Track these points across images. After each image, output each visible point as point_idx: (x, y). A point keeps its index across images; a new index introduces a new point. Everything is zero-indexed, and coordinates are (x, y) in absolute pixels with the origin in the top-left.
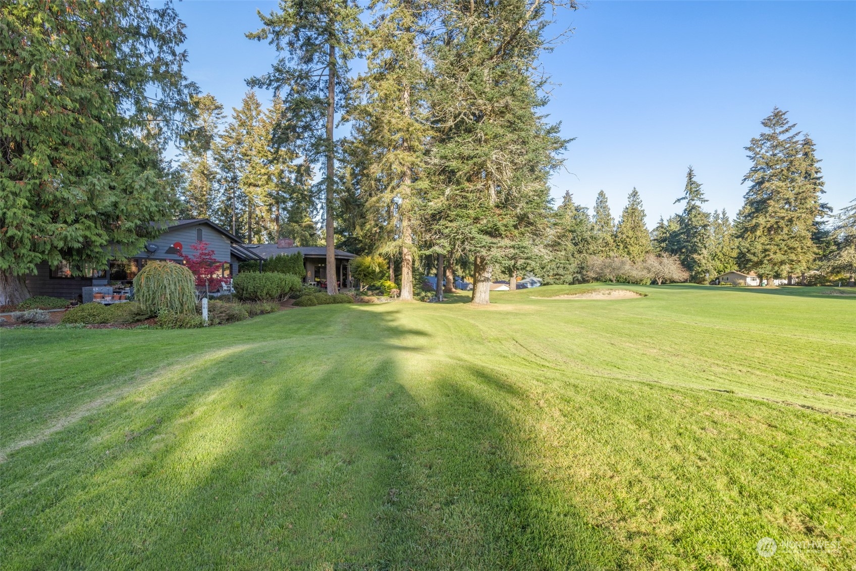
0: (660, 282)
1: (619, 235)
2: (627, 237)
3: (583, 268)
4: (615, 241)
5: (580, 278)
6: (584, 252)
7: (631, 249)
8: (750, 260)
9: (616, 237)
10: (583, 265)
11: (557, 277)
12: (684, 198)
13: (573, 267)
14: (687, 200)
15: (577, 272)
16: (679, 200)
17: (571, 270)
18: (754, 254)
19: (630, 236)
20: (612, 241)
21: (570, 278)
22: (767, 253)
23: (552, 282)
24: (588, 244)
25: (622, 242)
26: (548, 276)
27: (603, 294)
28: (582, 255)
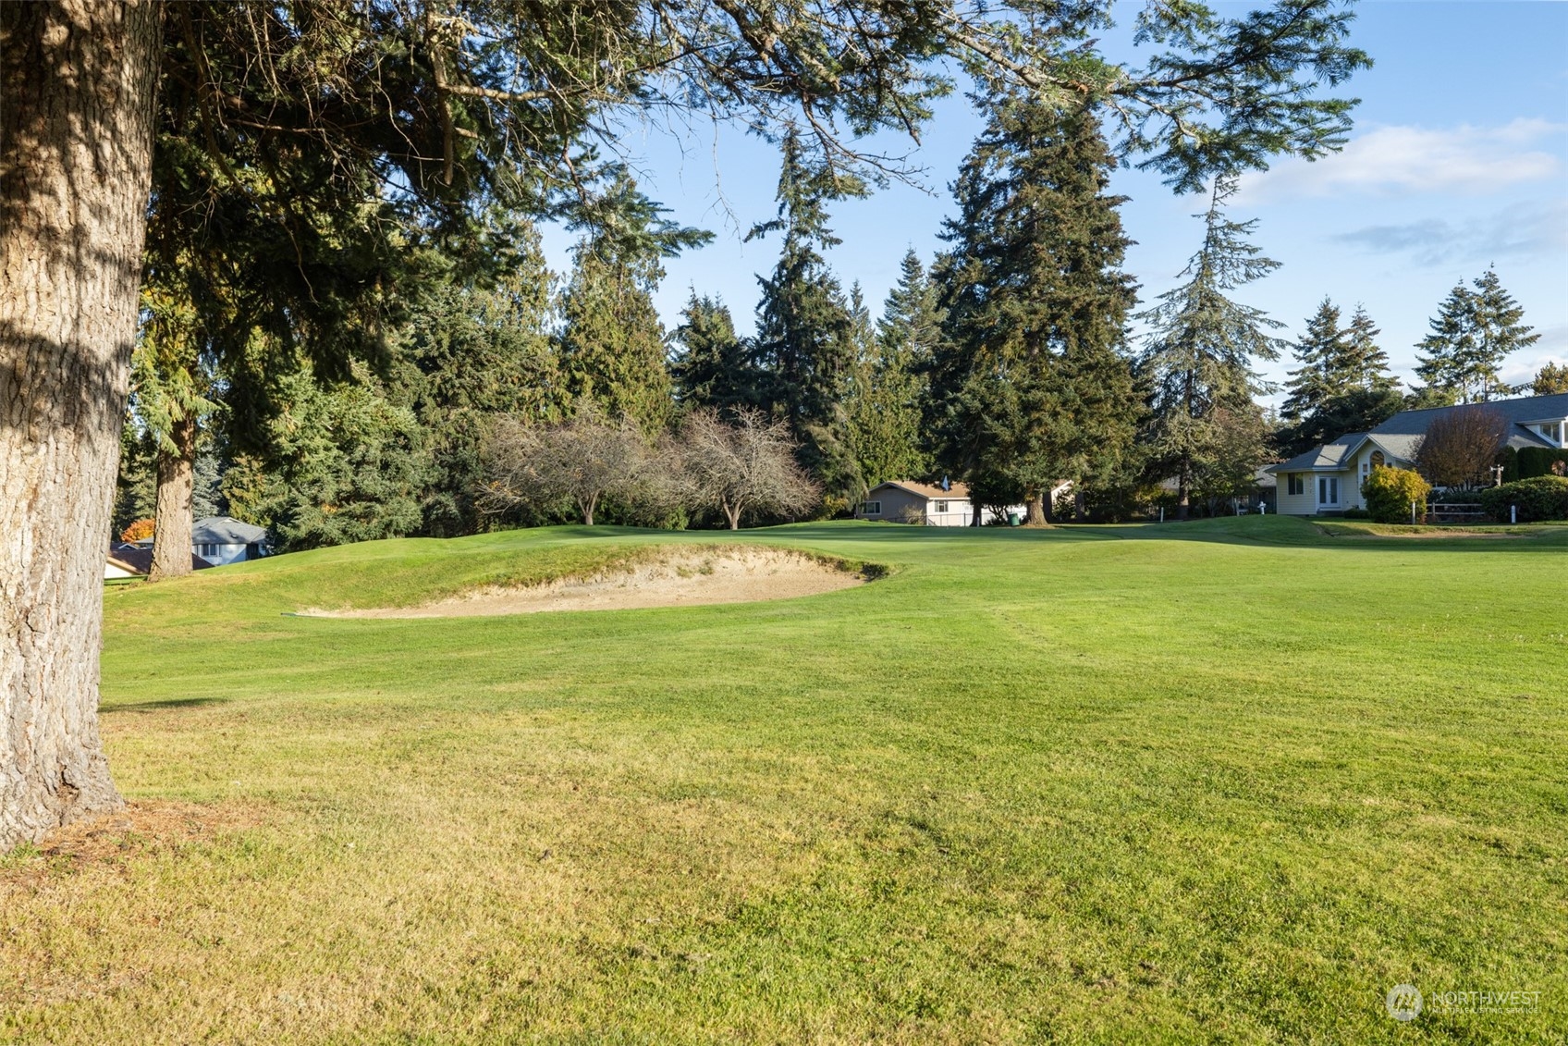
0: (735, 518)
1: (580, 339)
2: (608, 348)
3: (464, 467)
4: (563, 364)
5: (453, 509)
6: (463, 399)
7: (623, 394)
8: (993, 439)
9: (565, 348)
10: (465, 453)
11: (357, 507)
12: (774, 225)
13: (418, 465)
14: (783, 233)
15: (438, 487)
16: (759, 230)
17: (415, 477)
18: (1002, 416)
19: (618, 347)
20: (556, 362)
21: (411, 512)
22: (1035, 415)
23: (333, 529)
24: (479, 364)
25: (591, 368)
26: (316, 502)
27: (682, 573)
28: (454, 414)
